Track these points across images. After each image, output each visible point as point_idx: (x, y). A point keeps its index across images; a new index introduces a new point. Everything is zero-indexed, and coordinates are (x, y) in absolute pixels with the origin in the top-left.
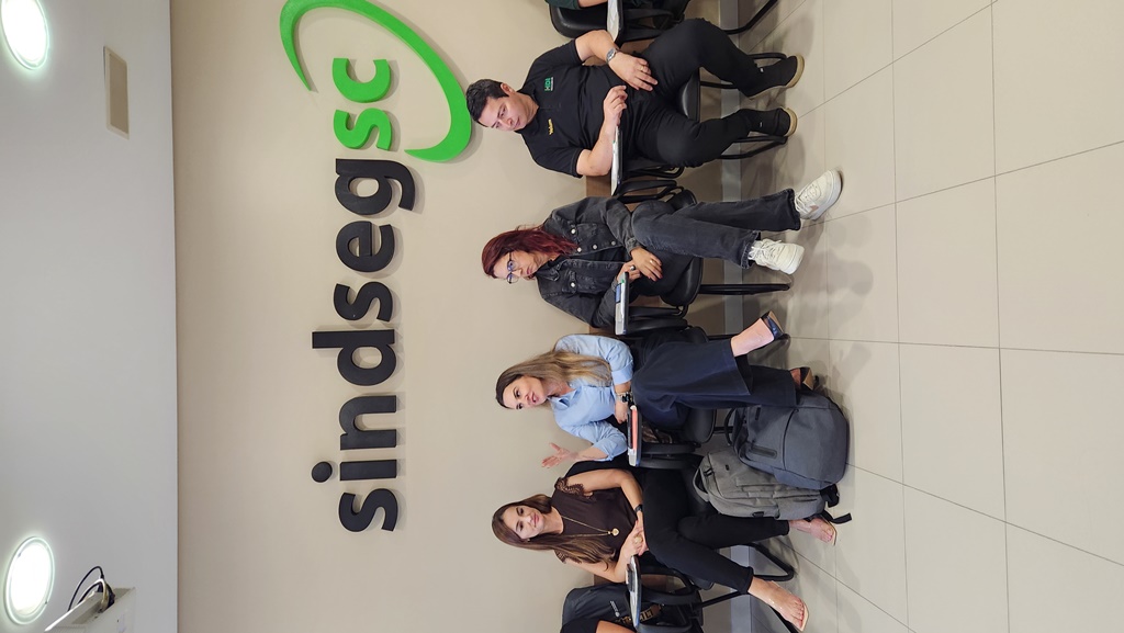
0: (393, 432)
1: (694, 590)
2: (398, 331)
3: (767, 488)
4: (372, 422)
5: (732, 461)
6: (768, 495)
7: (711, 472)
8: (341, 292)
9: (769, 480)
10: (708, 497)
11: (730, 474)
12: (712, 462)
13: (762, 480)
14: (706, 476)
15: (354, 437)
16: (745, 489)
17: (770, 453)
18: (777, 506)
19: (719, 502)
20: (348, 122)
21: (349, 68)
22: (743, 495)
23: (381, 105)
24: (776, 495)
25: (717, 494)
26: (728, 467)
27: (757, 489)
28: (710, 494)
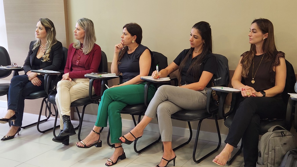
1: (224, 117)
3: (273, 162)
5: (287, 147)
6: (269, 161)
7: (283, 135)
9: (277, 163)
10: (270, 131)
11: (282, 145)
12: (288, 137)
13: (277, 160)
14: (282, 132)
16: (273, 151)
18: (263, 164)
19: (267, 137)
22: (270, 149)
24: (269, 165)
25: (272, 136)
26: (285, 144)
27: (273, 156)
28: (271, 133)
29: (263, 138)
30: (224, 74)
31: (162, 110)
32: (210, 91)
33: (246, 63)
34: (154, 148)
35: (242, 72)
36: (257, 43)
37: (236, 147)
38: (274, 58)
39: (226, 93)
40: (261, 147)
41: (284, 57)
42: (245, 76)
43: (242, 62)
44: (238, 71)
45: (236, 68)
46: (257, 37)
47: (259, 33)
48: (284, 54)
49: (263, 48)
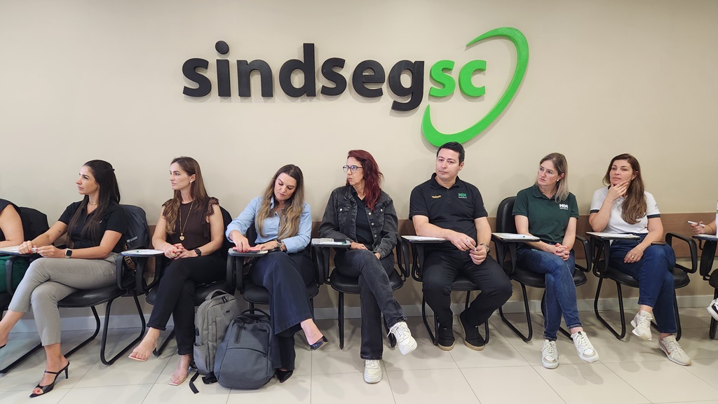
0: (249, 95)
1: (145, 290)
2: (315, 99)
3: (215, 338)
4: (256, 81)
5: (230, 315)
6: (210, 338)
7: (225, 301)
8: (340, 63)
9: (219, 339)
10: (208, 300)
11: (224, 314)
12: (232, 301)
13: (220, 334)
14: (223, 298)
15: (246, 69)
16: (214, 323)
17: (237, 339)
18: (203, 344)
19: (205, 307)
20: (447, 69)
21: (480, 70)
23: (457, 91)
24: (210, 344)
25: (211, 305)
26: (228, 312)
27: (214, 331)
28: (210, 301)
29: (200, 310)
30: (140, 231)
31: (40, 297)
32: (121, 257)
33: (169, 215)
34: (34, 358)
35: (167, 227)
36: (183, 188)
37: (164, 329)
38: (207, 206)
39: (146, 258)
40: (199, 323)
41: (217, 203)
42: (171, 232)
43: (165, 213)
44: (161, 227)
45: (157, 221)
46: (181, 181)
47: (184, 175)
48: (217, 200)
49: (192, 194)
